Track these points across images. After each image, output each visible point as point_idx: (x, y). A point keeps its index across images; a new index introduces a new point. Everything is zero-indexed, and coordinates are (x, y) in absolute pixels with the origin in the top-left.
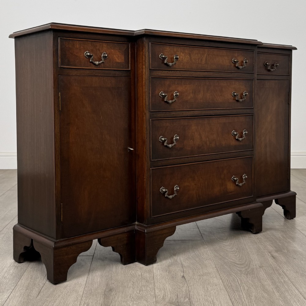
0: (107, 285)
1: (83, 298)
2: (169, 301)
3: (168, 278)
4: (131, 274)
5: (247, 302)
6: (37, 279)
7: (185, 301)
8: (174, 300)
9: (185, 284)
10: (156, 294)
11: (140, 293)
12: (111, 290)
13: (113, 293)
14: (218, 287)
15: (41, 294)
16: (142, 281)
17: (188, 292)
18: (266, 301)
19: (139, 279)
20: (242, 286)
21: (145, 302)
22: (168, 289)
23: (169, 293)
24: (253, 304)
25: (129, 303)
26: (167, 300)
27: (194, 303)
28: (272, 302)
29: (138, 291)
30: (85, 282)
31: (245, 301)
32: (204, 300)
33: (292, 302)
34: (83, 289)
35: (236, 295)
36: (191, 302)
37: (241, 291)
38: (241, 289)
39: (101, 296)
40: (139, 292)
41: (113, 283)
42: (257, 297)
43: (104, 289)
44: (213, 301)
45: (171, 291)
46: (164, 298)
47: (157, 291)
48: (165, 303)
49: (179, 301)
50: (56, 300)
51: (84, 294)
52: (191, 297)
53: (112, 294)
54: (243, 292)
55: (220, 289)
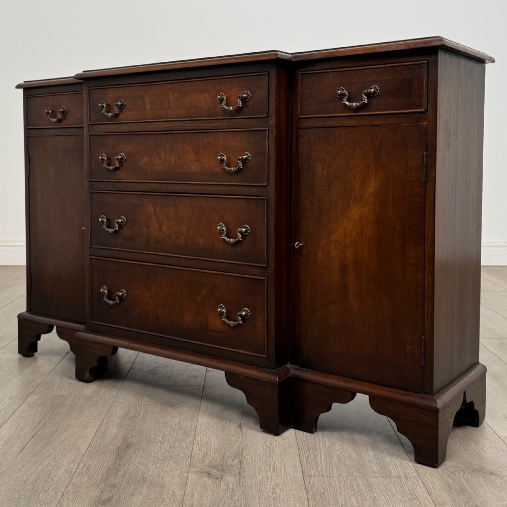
0: (125, 439)
1: (84, 458)
2: (210, 463)
3: (218, 428)
4: (164, 422)
5: (324, 467)
6: (24, 428)
7: (234, 463)
8: (218, 461)
9: (239, 438)
10: (193, 452)
11: (171, 451)
12: (128, 447)
13: (131, 451)
14: (287, 443)
15: (25, 451)
16: (178, 432)
17: (241, 450)
18: (352, 465)
19: (173, 430)
20: (322, 441)
21: (174, 465)
22: (213, 445)
23: (213, 451)
24: (333, 469)
25: (149, 466)
26: (207, 462)
27: (245, 466)
28: (361, 466)
29: (168, 449)
30: (93, 434)
31: (321, 463)
32: (261, 462)
33: (391, 466)
34: (87, 445)
35: (310, 455)
36: (242, 465)
37: (320, 448)
38: (319, 445)
39: (112, 455)
40: (170, 449)
41: (134, 437)
42: (340, 457)
43: (119, 444)
44: (274, 464)
45: (216, 447)
46: (203, 460)
47: (195, 448)
48: (203, 467)
49: (224, 463)
50: (44, 460)
51: (87, 451)
52: (244, 457)
53: (129, 453)
54: (322, 450)
55: (290, 446)
